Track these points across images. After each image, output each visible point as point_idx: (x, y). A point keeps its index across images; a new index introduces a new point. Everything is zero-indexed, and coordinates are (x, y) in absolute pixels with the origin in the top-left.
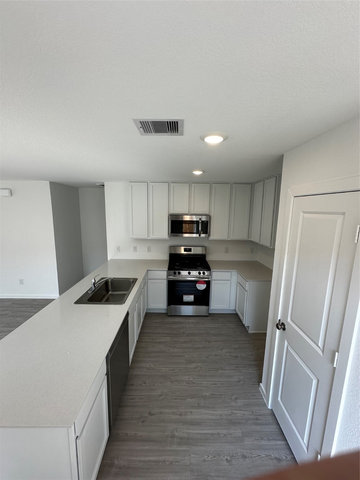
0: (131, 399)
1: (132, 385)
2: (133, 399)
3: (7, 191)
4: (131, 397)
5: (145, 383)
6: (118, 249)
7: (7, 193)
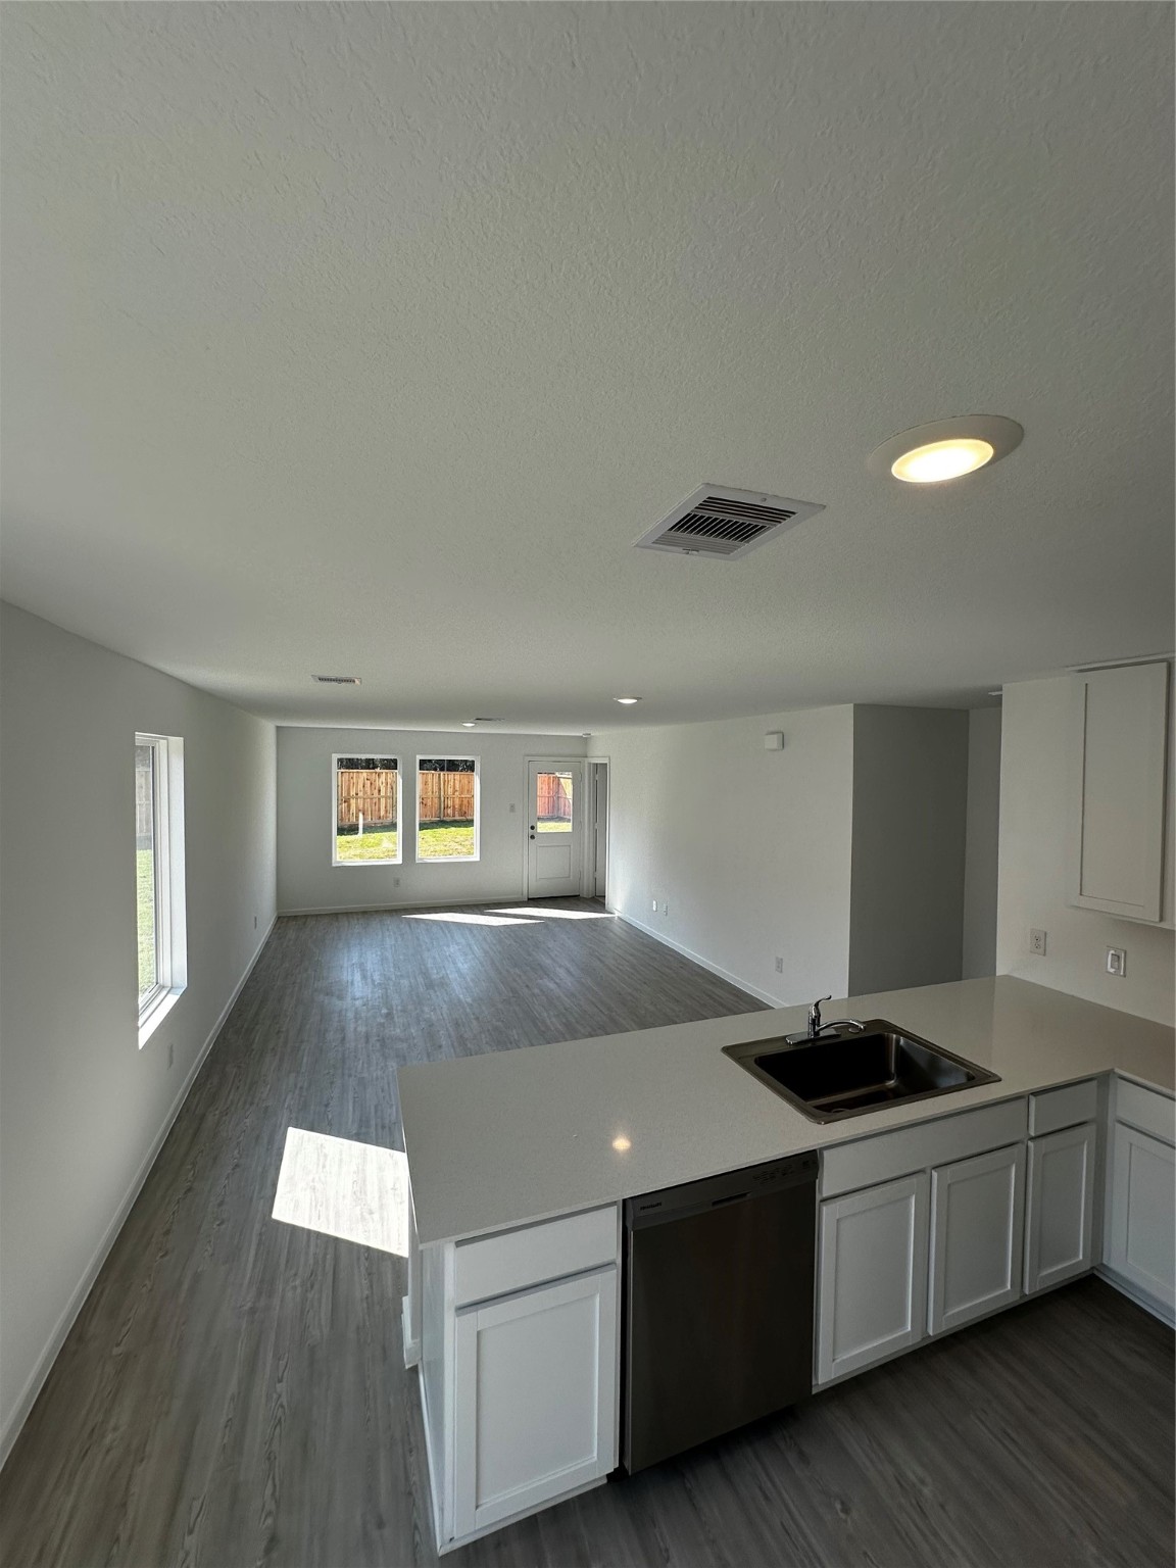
0: (760, 1488)
1: (803, 1458)
2: (766, 1498)
3: (775, 736)
4: (769, 1485)
5: (846, 1510)
6: (1040, 943)
7: (772, 742)
